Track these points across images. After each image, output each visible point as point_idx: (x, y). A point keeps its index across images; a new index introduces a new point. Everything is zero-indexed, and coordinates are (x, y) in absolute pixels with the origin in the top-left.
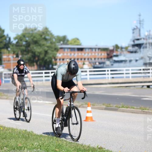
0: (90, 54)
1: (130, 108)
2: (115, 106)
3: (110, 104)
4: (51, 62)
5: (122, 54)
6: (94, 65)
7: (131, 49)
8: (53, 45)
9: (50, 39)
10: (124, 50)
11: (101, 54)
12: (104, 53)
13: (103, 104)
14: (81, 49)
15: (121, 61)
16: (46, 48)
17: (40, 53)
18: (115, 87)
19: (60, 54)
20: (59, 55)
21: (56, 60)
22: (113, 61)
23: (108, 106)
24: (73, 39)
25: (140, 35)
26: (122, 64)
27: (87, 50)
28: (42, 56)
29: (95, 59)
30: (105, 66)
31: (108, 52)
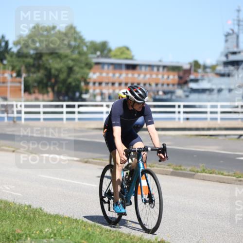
0: (148, 76)
1: (216, 174)
2: (189, 168)
3: (180, 166)
4: (78, 88)
5: (206, 77)
6: (155, 95)
7: (221, 69)
8: (83, 58)
9: (78, 47)
10: (208, 70)
11: (168, 77)
12: (174, 76)
13: (169, 165)
14: (132, 67)
15: (203, 91)
16: (71, 63)
17: (60, 71)
18: (191, 135)
19: (94, 73)
20: (93, 76)
21: (87, 83)
22: (189, 90)
23: (177, 169)
24: (120, 48)
25: (237, 46)
26: (204, 96)
27: (143, 68)
28: (62, 76)
29: (157, 85)
30: (174, 97)
31: (181, 74)
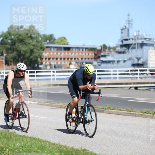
0: (77, 54)
2: (101, 107)
4: (36, 61)
5: (110, 54)
6: (81, 65)
7: (119, 49)
9: (36, 38)
10: (112, 50)
11: (88, 54)
12: (92, 53)
14: (68, 49)
16: (32, 47)
17: (25, 52)
20: (45, 54)
22: (101, 61)
24: (60, 38)
25: (128, 35)
26: (109, 65)
27: (74, 50)
28: (27, 55)
29: (82, 59)
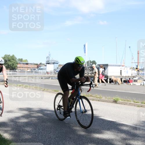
7: (45, 64)
8: (16, 62)
9: (15, 59)
14: (27, 64)
15: (42, 69)
17: (11, 65)
19: (19, 65)
22: (39, 69)
24: (25, 60)
25: (49, 60)
27: (30, 64)
31: (38, 65)
